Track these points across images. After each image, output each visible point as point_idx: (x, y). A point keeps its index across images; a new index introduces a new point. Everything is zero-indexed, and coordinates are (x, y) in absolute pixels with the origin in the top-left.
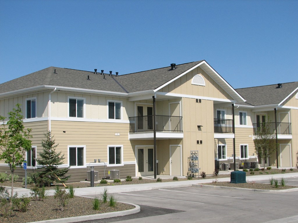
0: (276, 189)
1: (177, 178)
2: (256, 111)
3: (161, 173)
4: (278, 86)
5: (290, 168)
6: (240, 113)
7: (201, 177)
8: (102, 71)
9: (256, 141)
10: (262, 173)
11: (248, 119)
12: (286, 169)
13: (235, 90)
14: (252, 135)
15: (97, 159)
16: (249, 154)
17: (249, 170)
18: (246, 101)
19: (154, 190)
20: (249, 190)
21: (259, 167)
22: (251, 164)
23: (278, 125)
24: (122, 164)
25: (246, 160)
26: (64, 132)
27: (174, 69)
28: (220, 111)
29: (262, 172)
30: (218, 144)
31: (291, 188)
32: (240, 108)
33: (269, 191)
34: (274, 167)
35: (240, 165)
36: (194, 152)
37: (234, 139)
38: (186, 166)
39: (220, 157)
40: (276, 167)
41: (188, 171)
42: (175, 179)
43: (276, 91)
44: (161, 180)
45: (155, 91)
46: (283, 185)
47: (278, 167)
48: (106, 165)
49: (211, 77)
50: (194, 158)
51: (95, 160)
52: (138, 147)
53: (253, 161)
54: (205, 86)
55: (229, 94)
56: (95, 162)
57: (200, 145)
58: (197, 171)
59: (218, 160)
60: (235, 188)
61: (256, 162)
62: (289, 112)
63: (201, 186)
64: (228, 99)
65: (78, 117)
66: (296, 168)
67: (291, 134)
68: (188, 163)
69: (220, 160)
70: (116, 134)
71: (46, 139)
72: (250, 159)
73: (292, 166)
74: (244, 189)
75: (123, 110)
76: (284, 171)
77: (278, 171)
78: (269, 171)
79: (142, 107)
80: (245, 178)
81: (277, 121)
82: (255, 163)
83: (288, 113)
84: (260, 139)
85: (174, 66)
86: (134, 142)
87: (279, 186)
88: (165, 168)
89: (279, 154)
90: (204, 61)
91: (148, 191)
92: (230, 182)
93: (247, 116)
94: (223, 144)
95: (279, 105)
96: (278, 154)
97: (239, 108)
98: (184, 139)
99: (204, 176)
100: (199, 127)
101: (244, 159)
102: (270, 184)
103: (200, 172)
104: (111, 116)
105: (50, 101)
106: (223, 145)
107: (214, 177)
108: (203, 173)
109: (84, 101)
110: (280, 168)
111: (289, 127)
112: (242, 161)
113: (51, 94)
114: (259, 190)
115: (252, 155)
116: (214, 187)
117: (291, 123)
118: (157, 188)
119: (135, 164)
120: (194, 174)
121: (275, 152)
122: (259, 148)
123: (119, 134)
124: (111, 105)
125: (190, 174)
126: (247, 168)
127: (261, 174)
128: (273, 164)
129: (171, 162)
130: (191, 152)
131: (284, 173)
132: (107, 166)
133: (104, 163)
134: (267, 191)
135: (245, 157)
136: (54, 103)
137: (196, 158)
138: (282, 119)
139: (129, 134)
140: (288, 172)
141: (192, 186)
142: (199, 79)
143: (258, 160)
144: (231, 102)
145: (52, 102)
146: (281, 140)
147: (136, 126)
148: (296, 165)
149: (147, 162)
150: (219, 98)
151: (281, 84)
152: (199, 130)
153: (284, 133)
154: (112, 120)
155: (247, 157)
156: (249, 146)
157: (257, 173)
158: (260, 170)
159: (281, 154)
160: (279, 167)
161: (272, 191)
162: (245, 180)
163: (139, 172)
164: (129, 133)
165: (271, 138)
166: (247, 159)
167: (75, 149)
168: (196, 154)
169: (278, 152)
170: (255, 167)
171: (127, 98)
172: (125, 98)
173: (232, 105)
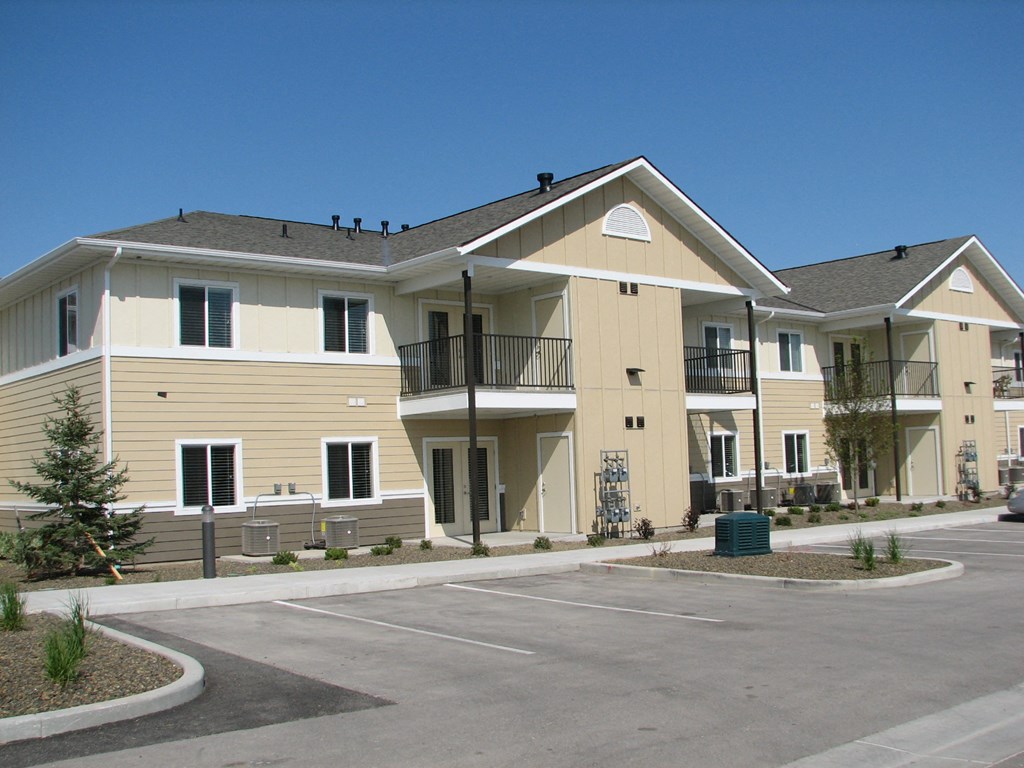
0: (867, 573)
1: (547, 540)
2: (829, 330)
3: (515, 527)
4: (895, 254)
5: (935, 500)
6: (780, 335)
7: (637, 534)
8: (358, 221)
9: (831, 421)
10: (847, 519)
11: (807, 352)
12: (924, 503)
13: (771, 273)
14: (819, 402)
15: (284, 482)
16: (811, 461)
17: (806, 509)
18: (789, 290)
19: (426, 586)
20: (765, 582)
21: (844, 498)
22: (819, 491)
23: (901, 371)
24: (377, 498)
25: (803, 479)
26: (162, 394)
27: (548, 189)
28: (716, 329)
29: (848, 515)
30: (711, 430)
31: (923, 569)
32: (779, 320)
33: (837, 584)
34: (889, 498)
35: (783, 495)
36: (612, 456)
37: (755, 412)
38: (590, 502)
39: (717, 472)
40: (893, 499)
41: (597, 516)
42: (542, 545)
43: (889, 269)
44: (487, 549)
45: (464, 250)
46: (894, 557)
47: (899, 499)
48: (316, 502)
49: (671, 214)
50: (613, 473)
51: (275, 485)
52: (430, 443)
53: (824, 482)
54: (649, 242)
55: (734, 270)
56: (278, 492)
57: (635, 432)
58: (623, 516)
59: (711, 481)
60: (719, 577)
61: (833, 485)
62: (931, 331)
63: (609, 567)
64: (732, 283)
65: (210, 345)
66: (956, 499)
67: (938, 395)
68: (595, 490)
69: (718, 480)
70: (352, 402)
71: (63, 415)
72: (815, 475)
73: (945, 494)
74: (748, 580)
75: (375, 323)
76: (916, 510)
77: (901, 509)
78: (872, 510)
79: (447, 314)
80: (768, 538)
81: (895, 358)
82: (829, 488)
83: (928, 334)
84: (842, 414)
85: (547, 182)
86: (416, 426)
87: (881, 562)
88: (525, 510)
89: (905, 458)
90: (642, 159)
91: (388, 594)
92: (715, 554)
93: (802, 345)
94: (728, 430)
95: (898, 305)
96: (900, 459)
97: (773, 318)
98: (578, 414)
99: (646, 532)
100: (632, 373)
101: (796, 475)
102: (852, 558)
103: (636, 518)
104: (334, 342)
105: (107, 292)
106: (728, 433)
107: (684, 535)
108: (643, 521)
109: (235, 294)
110: (905, 501)
111: (931, 375)
112: (789, 482)
113: (111, 271)
114: (802, 583)
115: (820, 463)
116: (648, 571)
117: (937, 363)
118: (440, 581)
119: (423, 499)
120: (617, 526)
121: (890, 450)
122: (845, 442)
123: (361, 402)
124: (333, 308)
125: (602, 529)
126: (803, 504)
127: (845, 519)
128: (889, 490)
129: (544, 490)
130: (604, 454)
131: (915, 516)
132: (322, 506)
133: (309, 497)
134: (830, 585)
135: (800, 471)
136: (122, 299)
137: (622, 475)
138: (911, 350)
139: (401, 400)
140: (930, 513)
141: (578, 568)
142: (627, 220)
143: (840, 479)
144: (740, 293)
145: (117, 298)
146: (909, 416)
147: (425, 375)
148: (957, 490)
149: (468, 490)
150: (700, 281)
151: (905, 248)
152: (632, 384)
153: (917, 395)
154: (335, 357)
155: (806, 471)
156: (810, 437)
157: (831, 518)
158: (844, 507)
159: (909, 459)
160: (902, 497)
161: (847, 584)
162: (768, 544)
163: (437, 522)
164: (398, 398)
165: (874, 409)
166: (805, 475)
167: (202, 450)
168: (620, 462)
169: (900, 453)
170: (831, 500)
171: (388, 284)
172: (384, 284)
173: (745, 305)
